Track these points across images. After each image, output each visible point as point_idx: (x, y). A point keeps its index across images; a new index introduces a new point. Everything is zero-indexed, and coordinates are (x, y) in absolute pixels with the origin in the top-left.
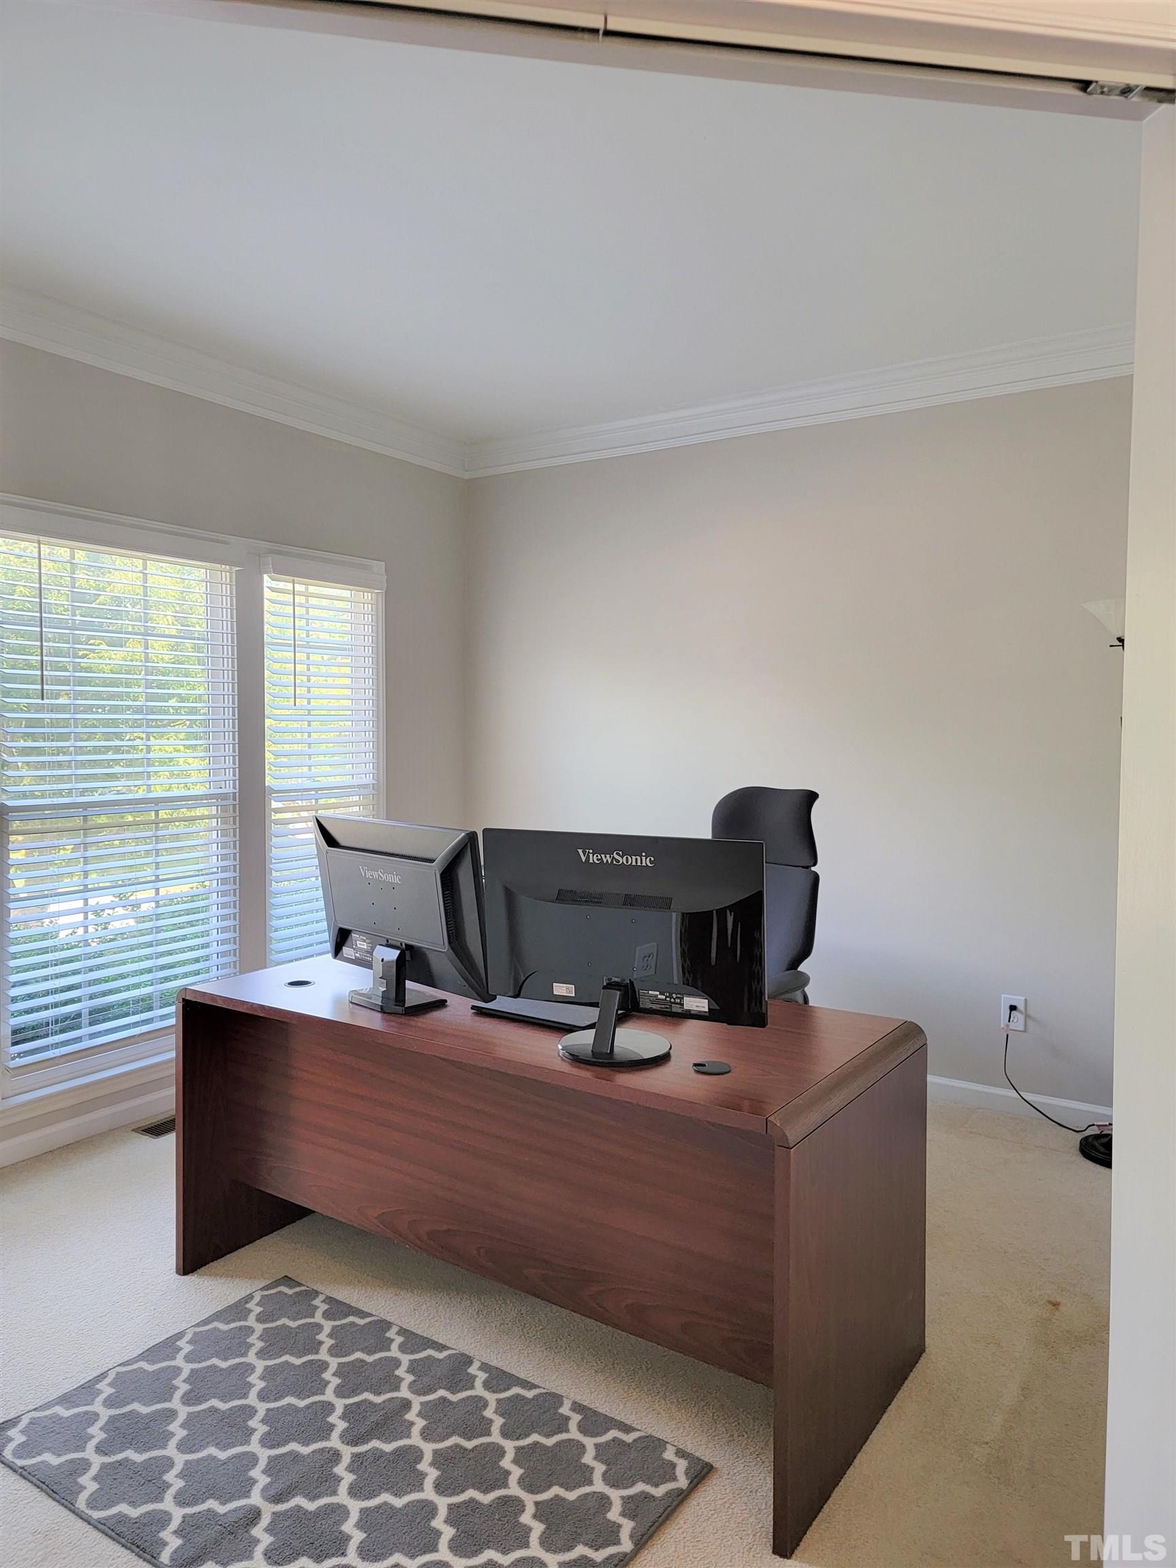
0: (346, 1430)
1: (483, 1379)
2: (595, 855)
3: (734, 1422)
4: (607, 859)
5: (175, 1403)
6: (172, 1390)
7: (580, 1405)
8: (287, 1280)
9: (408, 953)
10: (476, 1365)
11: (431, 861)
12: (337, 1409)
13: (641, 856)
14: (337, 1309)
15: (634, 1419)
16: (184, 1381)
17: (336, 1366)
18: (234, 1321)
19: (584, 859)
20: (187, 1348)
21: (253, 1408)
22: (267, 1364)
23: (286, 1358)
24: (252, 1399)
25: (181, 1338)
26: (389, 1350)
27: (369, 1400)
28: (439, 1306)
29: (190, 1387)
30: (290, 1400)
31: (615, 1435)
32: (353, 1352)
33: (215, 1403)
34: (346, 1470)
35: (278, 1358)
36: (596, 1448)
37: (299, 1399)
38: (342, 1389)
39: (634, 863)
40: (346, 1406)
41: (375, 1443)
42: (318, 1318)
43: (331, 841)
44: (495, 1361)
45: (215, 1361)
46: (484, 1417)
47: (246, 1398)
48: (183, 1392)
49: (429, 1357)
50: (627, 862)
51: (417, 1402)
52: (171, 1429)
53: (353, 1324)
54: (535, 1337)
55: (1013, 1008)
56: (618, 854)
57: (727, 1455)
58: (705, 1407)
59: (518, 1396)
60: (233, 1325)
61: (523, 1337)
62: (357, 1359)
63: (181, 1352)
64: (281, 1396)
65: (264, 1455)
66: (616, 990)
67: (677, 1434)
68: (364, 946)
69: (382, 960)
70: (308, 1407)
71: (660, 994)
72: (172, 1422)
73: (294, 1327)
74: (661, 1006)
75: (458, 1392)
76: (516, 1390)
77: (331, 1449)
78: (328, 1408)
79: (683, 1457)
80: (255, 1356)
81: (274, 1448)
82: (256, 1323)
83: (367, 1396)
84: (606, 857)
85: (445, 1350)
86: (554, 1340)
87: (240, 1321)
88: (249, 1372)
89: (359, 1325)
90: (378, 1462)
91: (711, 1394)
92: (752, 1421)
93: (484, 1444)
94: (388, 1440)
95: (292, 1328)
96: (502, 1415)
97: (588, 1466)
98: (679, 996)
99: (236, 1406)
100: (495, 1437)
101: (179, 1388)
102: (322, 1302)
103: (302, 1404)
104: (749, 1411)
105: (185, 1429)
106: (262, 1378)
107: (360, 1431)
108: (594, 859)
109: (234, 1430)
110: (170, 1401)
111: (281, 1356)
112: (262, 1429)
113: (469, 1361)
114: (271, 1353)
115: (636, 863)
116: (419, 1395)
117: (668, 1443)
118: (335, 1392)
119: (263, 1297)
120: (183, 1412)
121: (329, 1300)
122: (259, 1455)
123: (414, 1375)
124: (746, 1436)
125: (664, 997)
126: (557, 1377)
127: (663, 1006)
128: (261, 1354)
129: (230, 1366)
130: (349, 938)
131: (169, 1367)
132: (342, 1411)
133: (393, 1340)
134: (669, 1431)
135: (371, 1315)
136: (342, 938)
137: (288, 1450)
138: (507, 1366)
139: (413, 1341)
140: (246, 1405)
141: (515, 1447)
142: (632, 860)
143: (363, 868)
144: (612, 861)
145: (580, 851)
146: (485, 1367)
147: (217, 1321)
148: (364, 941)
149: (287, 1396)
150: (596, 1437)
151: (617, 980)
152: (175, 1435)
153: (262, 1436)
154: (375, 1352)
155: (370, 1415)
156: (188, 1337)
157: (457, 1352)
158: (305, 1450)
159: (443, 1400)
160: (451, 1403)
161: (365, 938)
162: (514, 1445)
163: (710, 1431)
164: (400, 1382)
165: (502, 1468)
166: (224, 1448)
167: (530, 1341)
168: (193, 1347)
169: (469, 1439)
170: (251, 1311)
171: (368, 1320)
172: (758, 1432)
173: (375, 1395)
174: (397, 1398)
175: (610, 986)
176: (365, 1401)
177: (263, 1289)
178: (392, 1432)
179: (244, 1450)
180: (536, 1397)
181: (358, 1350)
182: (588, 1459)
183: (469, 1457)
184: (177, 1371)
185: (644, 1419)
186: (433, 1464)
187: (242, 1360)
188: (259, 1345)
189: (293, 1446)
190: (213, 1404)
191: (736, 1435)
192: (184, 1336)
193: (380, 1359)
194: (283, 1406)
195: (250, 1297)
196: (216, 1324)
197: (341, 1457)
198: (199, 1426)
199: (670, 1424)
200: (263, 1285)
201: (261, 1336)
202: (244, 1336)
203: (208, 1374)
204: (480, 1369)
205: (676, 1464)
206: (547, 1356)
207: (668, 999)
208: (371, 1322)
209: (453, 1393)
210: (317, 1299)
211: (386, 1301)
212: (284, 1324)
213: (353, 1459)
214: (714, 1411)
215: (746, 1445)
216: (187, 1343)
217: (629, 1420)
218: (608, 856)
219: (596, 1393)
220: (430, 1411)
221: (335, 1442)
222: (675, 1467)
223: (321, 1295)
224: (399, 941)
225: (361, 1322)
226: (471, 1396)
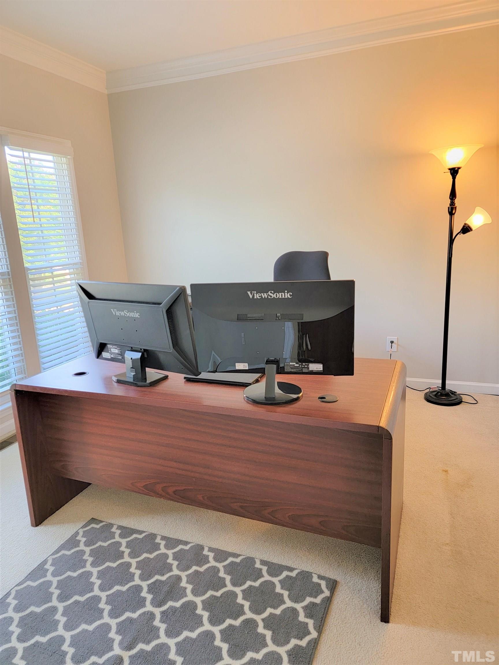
0: (153, 599)
1: (212, 556)
2: (258, 294)
3: (337, 555)
4: (265, 295)
5: (55, 602)
6: (50, 595)
7: (264, 561)
8: (93, 520)
9: (145, 354)
10: (206, 549)
11: (160, 304)
12: (144, 588)
13: (284, 293)
14: (126, 532)
15: (291, 563)
16: (56, 588)
17: (135, 564)
18: (72, 548)
19: (251, 297)
20: (52, 569)
21: (99, 596)
22: (99, 570)
23: (108, 564)
24: (96, 591)
25: (46, 564)
26: (160, 549)
27: (159, 580)
28: (176, 520)
29: (59, 591)
30: (117, 588)
31: (286, 574)
32: (142, 554)
33: (76, 598)
34: (160, 622)
35: (103, 565)
36: (280, 583)
37: (122, 586)
38: (143, 576)
39: (280, 297)
40: (148, 585)
41: (170, 604)
42: (117, 539)
43: (90, 296)
44: (214, 545)
45: (69, 573)
46: (220, 577)
47: (93, 591)
48: (57, 595)
49: (181, 550)
50: (276, 297)
51: (184, 575)
52: (57, 619)
53: (136, 539)
54: (229, 528)
55: (392, 342)
56: (271, 292)
57: (341, 574)
58: (321, 550)
59: (232, 562)
60: (73, 551)
61: (223, 529)
62: (145, 558)
63: (48, 571)
64: (112, 586)
65: (113, 623)
66: (273, 364)
67: (314, 567)
68: (116, 351)
69: (132, 359)
70: (128, 590)
71: (296, 364)
72: (56, 613)
73: (106, 546)
74: (296, 370)
75: (202, 566)
76: (230, 559)
77: (148, 612)
78: (139, 588)
79: (322, 579)
80: (90, 567)
81: (117, 618)
82: (85, 547)
83: (157, 577)
84: (264, 295)
85: (188, 544)
86: (239, 528)
87: (76, 547)
88: (90, 576)
89: (140, 539)
90: (176, 614)
91: (321, 542)
92: (344, 553)
93: (225, 592)
94: (177, 600)
95: (105, 547)
96: (228, 574)
97: (280, 594)
98: (306, 364)
99: (89, 598)
100: (230, 587)
101: (54, 593)
102: (116, 529)
103: (124, 588)
104: (341, 548)
105: (65, 616)
106: (98, 578)
107: (160, 598)
108: (257, 296)
109: (92, 611)
110: (51, 601)
111: (104, 564)
112: (108, 608)
113: (202, 548)
114: (98, 563)
115: (282, 296)
116: (184, 571)
117: (313, 573)
118: (140, 578)
119: (84, 532)
120: (61, 607)
121: (120, 527)
122: (111, 623)
123: (177, 560)
124: (345, 561)
125: (298, 365)
126: (247, 548)
127: (298, 370)
128: (93, 564)
129: (78, 575)
130: (106, 347)
131: (45, 581)
132: (147, 589)
133: (160, 544)
134: (310, 566)
135: (144, 532)
136: (101, 348)
137: (125, 618)
138: (221, 546)
139: (171, 543)
140: (94, 596)
141: (241, 591)
142: (280, 295)
143: (114, 310)
144: (268, 297)
145: (249, 293)
146: (211, 550)
147: (63, 550)
148: (116, 348)
149: (115, 586)
150: (278, 577)
151: (272, 359)
152: (60, 621)
153: (109, 612)
154: (153, 552)
155: (162, 588)
156: (50, 562)
157: (194, 544)
158: (135, 615)
159: (196, 572)
160: (201, 573)
161: (116, 347)
162: (240, 590)
163: (328, 562)
164: (172, 566)
165: (239, 603)
166: (90, 623)
167: (227, 531)
168: (54, 568)
169: (217, 591)
170: (80, 541)
171: (144, 535)
172: (349, 558)
173: (161, 576)
174: (173, 575)
175: (268, 362)
176: (157, 580)
177: (83, 527)
178: (177, 595)
179: (102, 623)
180: (242, 561)
181: (144, 552)
182: (278, 589)
183: (221, 601)
184: (50, 583)
185: (295, 562)
186: (204, 609)
187: (84, 570)
188: (91, 559)
189: (127, 614)
190: (76, 599)
191: (340, 562)
192: (47, 562)
193: (157, 555)
194: (114, 592)
195: (77, 533)
196: (63, 552)
197: (155, 615)
198: (72, 613)
199: (308, 562)
200: (81, 525)
201: (90, 554)
202: (80, 556)
203: (68, 582)
204: (209, 551)
205: (320, 584)
206: (238, 537)
207: (301, 366)
208: (145, 536)
209: (200, 567)
210: (113, 528)
211: (149, 522)
212: (101, 545)
213: (162, 615)
214: (326, 551)
215: (347, 566)
216: (50, 566)
217: (289, 564)
218: (265, 294)
219: (268, 552)
220: (193, 579)
221: (149, 607)
222: (320, 586)
223: (114, 526)
224: (139, 348)
225: (141, 536)
226: (209, 567)
